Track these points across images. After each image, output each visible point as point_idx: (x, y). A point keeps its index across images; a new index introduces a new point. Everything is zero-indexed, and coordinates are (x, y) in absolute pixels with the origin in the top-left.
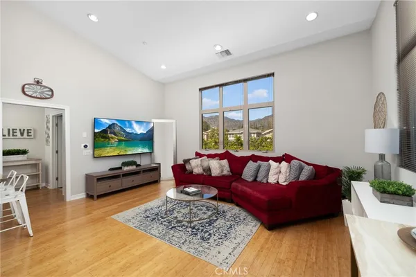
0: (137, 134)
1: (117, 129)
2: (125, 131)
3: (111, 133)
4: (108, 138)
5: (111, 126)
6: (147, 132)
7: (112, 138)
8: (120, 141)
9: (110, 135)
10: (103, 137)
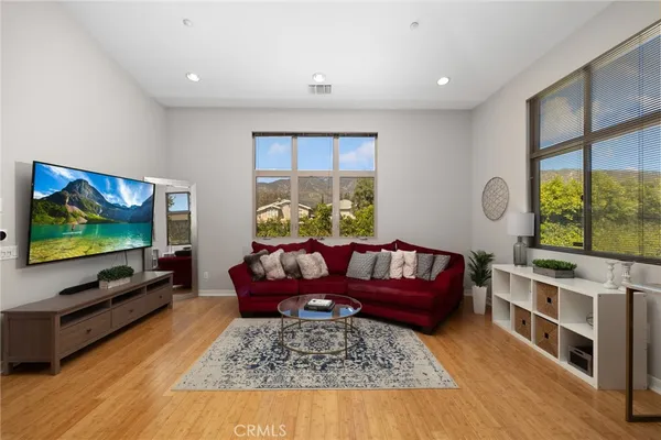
0: (125, 208)
1: (86, 194)
2: (102, 200)
3: (71, 203)
4: (65, 215)
5: (73, 186)
6: (144, 204)
7: (74, 215)
8: (91, 222)
9: (70, 209)
10: (54, 213)
